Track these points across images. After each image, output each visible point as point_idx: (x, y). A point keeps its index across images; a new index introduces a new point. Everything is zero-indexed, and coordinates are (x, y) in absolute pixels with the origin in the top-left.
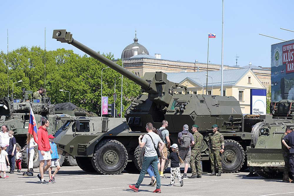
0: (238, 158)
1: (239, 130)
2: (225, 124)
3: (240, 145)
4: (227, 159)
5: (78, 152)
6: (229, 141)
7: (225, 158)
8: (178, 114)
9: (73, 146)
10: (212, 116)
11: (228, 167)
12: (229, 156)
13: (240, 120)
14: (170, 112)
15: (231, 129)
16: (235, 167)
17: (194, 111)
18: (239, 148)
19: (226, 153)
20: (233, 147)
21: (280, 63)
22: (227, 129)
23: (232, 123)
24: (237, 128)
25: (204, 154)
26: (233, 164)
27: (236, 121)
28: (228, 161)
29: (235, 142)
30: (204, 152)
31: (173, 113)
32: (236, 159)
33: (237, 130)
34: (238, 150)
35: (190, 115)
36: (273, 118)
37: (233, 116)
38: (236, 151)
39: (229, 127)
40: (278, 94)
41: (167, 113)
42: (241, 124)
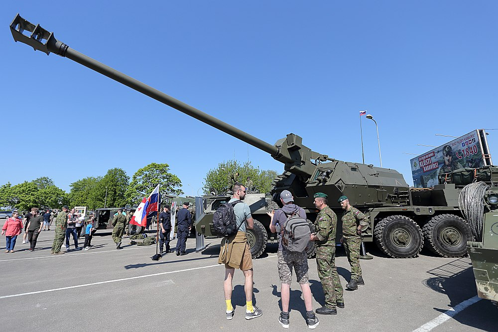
0: (414, 238)
1: (407, 204)
2: (389, 197)
3: (414, 223)
4: (398, 240)
5: (211, 232)
6: (399, 217)
7: (396, 239)
8: (321, 184)
9: (203, 226)
10: (370, 186)
11: (402, 250)
12: (401, 236)
13: (406, 193)
14: (311, 183)
15: (397, 203)
16: (411, 251)
17: (341, 179)
18: (414, 226)
19: (396, 232)
20: (405, 224)
21: (418, 168)
22: (393, 203)
23: (398, 196)
24: (405, 202)
25: (365, 234)
26: (408, 247)
27: (402, 193)
28: (400, 242)
29: (407, 218)
30: (365, 232)
31: (315, 185)
32: (410, 240)
33: (404, 204)
34: (412, 228)
35: (335, 184)
36: (456, 188)
37: (397, 188)
38: (409, 230)
39: (395, 201)
40: (420, 185)
41: (308, 185)
42: (408, 197)
